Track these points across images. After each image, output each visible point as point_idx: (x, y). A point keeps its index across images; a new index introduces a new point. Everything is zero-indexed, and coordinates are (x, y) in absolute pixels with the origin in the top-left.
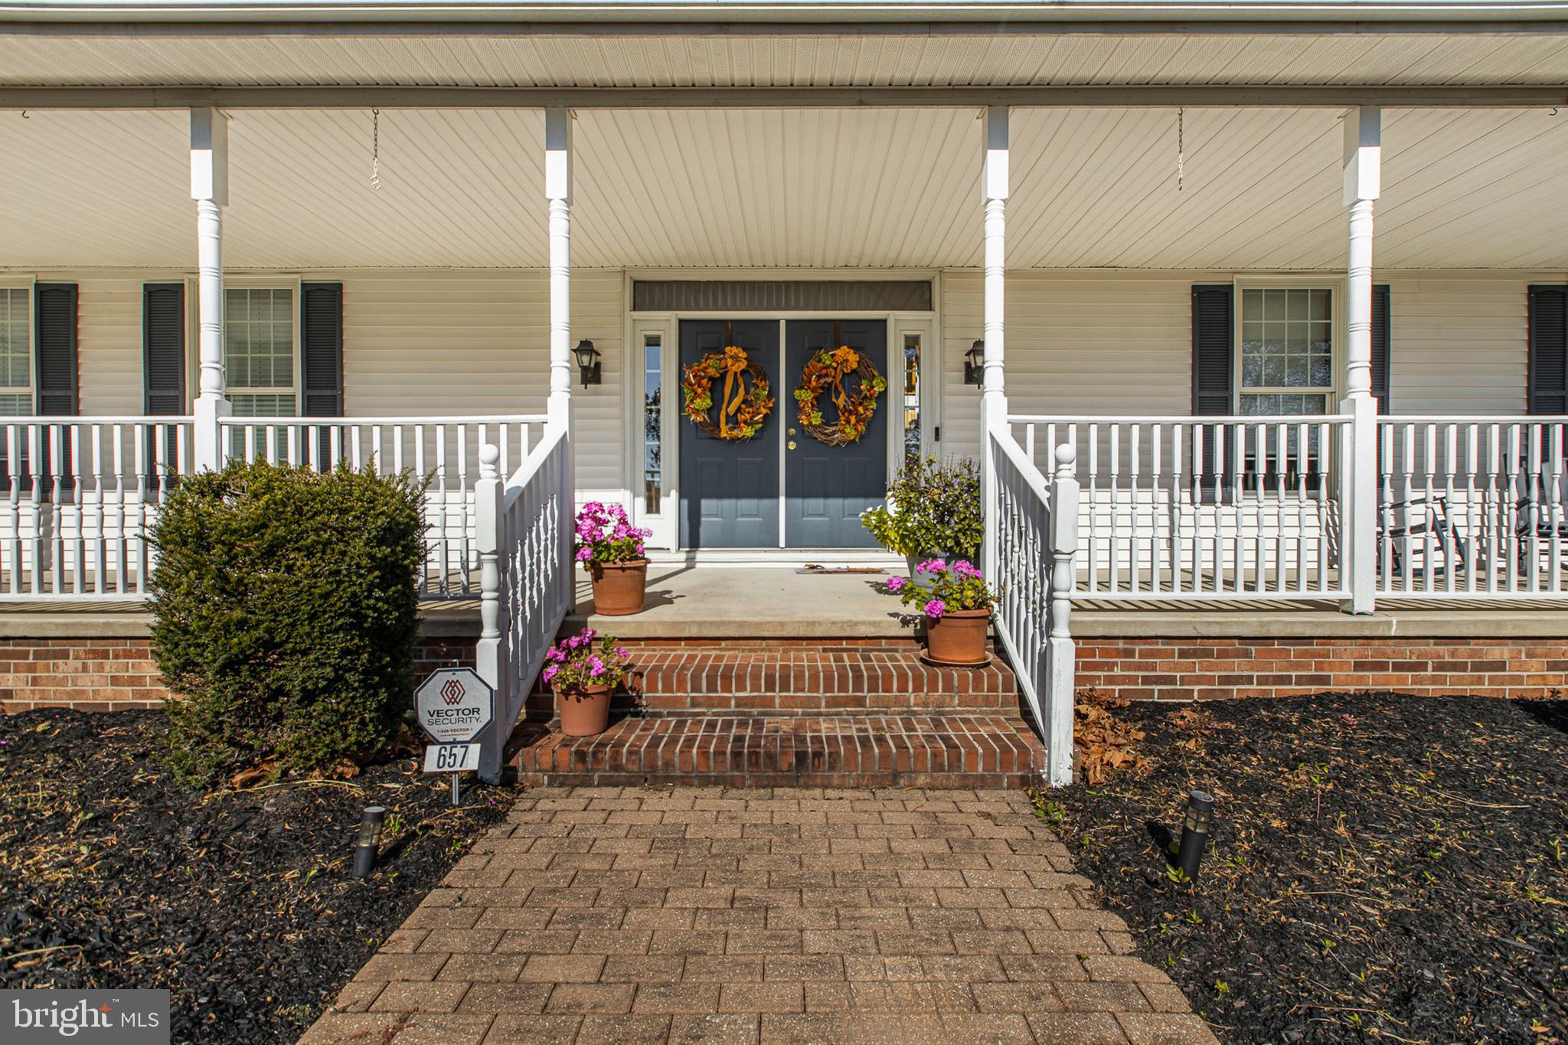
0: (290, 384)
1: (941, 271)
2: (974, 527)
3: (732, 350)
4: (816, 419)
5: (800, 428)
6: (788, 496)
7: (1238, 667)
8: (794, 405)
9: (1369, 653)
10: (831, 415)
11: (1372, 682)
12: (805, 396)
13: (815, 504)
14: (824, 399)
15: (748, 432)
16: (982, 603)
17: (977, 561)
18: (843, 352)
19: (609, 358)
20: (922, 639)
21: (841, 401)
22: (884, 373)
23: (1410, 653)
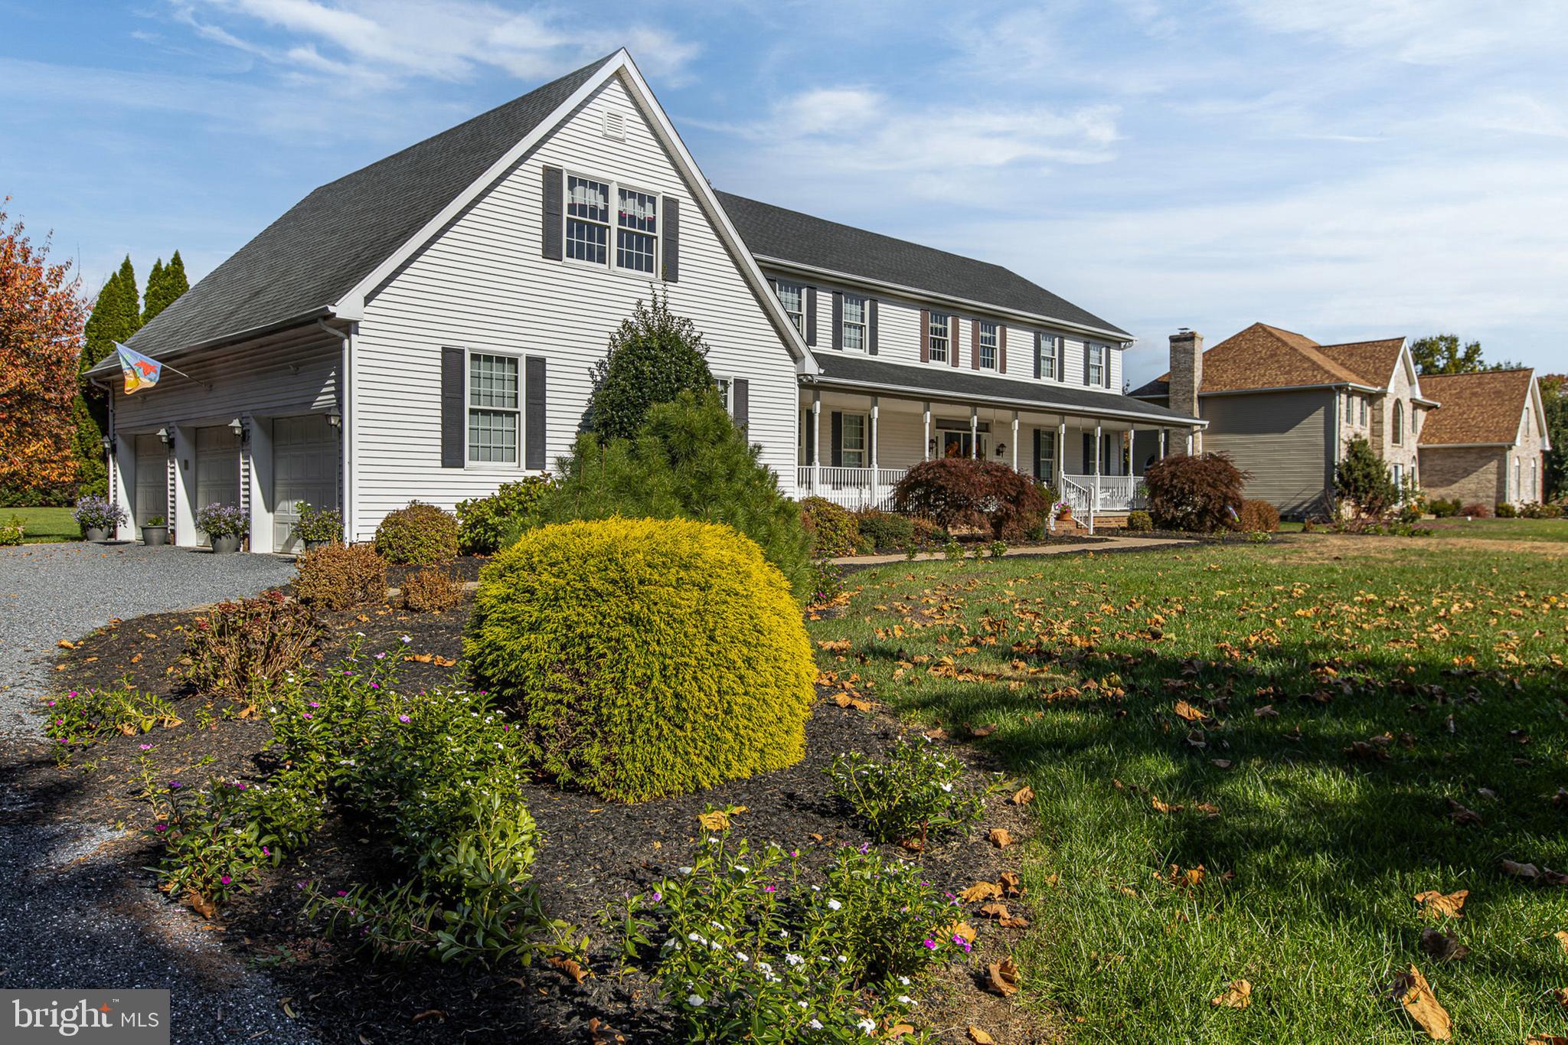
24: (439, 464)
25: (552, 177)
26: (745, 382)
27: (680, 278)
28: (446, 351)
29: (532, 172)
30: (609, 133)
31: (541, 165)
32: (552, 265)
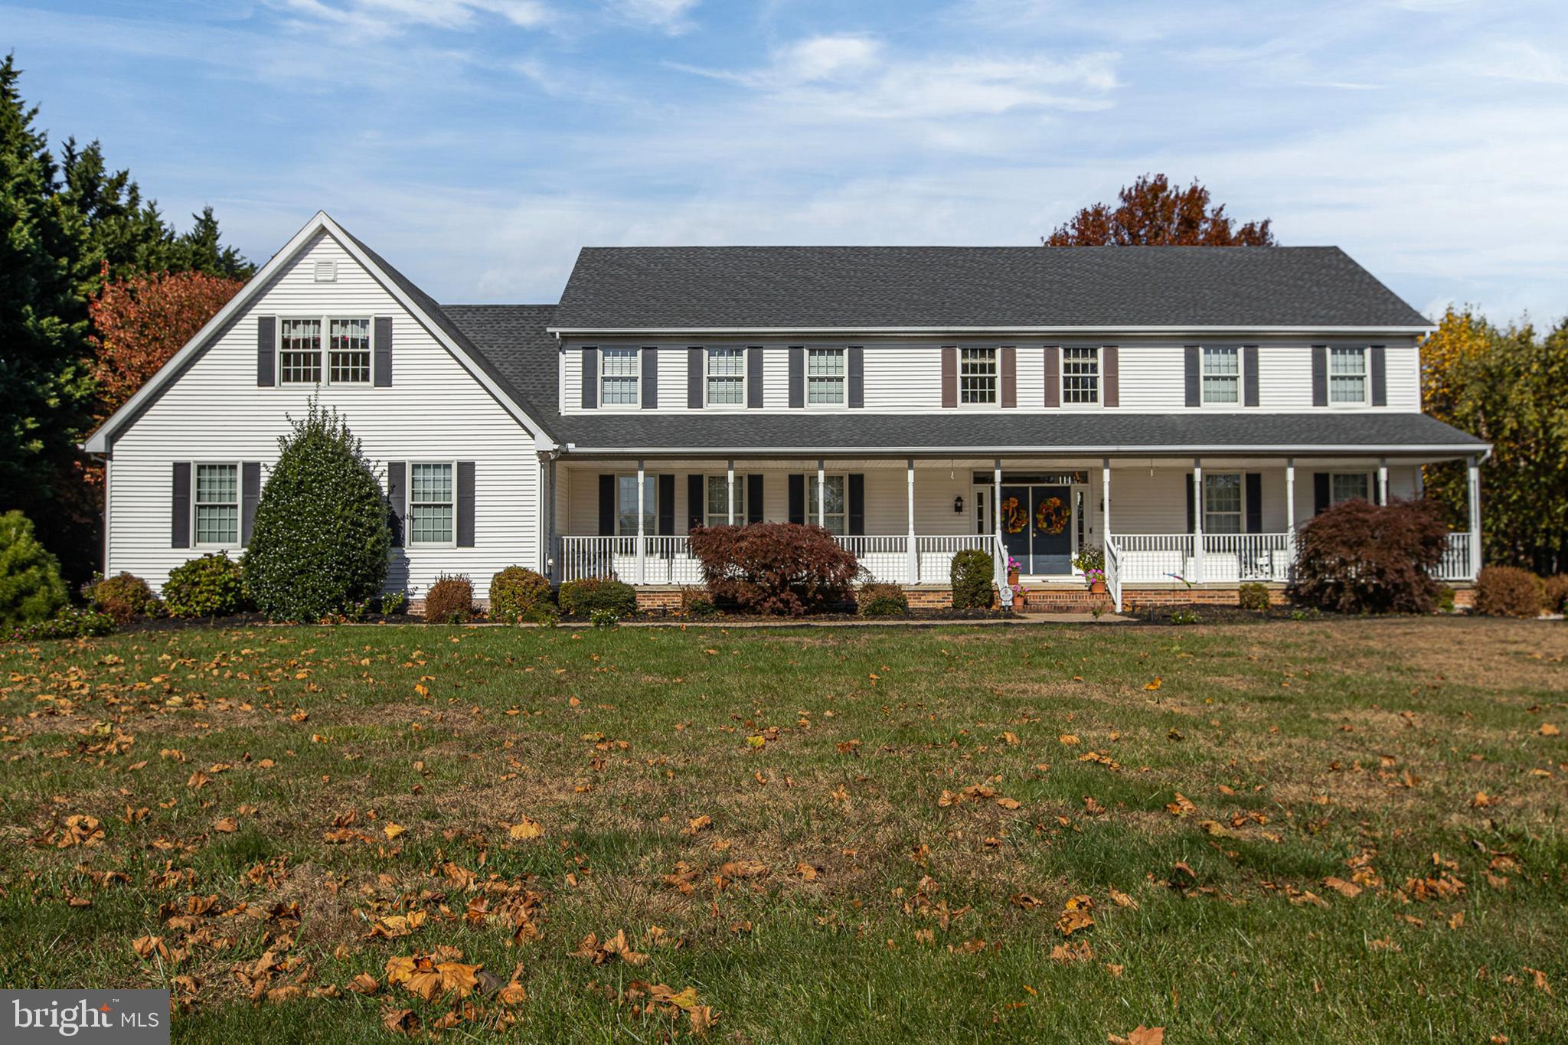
0: (842, 511)
1: (1091, 468)
2: (1102, 563)
3: (1012, 499)
4: (1045, 525)
5: (1038, 528)
6: (1034, 554)
7: (1168, 597)
8: (1035, 520)
9: (1201, 593)
10: (1050, 524)
11: (1201, 601)
12: (1040, 517)
13: (1043, 557)
14: (1047, 518)
15: (1019, 530)
16: (1104, 579)
17: (1103, 571)
18: (1054, 499)
19: (966, 502)
20: (1090, 590)
21: (1054, 518)
22: (1070, 508)
23: (1211, 594)
24: (170, 545)
25: (266, 326)
26: (472, 465)
27: (393, 382)
28: (176, 465)
29: (248, 327)
30: (319, 278)
31: (256, 317)
32: (267, 391)
